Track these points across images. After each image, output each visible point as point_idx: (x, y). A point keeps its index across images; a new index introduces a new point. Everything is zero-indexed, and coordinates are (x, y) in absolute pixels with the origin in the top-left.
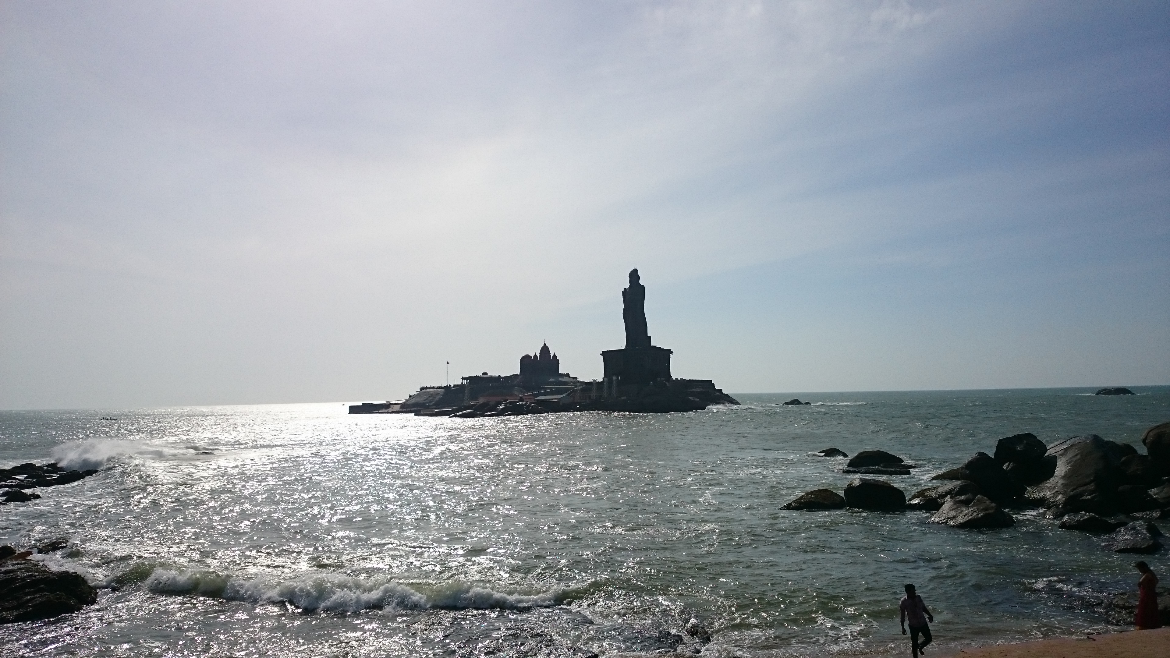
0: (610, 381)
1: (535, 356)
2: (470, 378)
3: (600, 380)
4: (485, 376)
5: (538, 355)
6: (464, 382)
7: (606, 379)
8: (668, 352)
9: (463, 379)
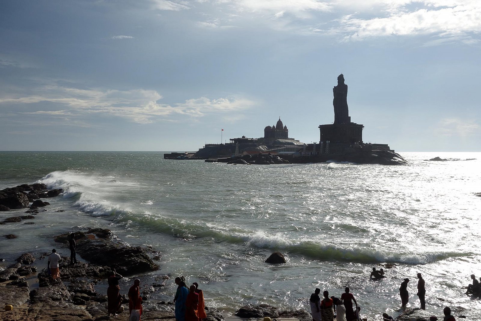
0: (325, 143)
1: (274, 126)
2: (235, 140)
3: (318, 143)
4: (244, 138)
5: (275, 126)
6: (231, 142)
7: (322, 143)
8: (361, 127)
9: (231, 140)
